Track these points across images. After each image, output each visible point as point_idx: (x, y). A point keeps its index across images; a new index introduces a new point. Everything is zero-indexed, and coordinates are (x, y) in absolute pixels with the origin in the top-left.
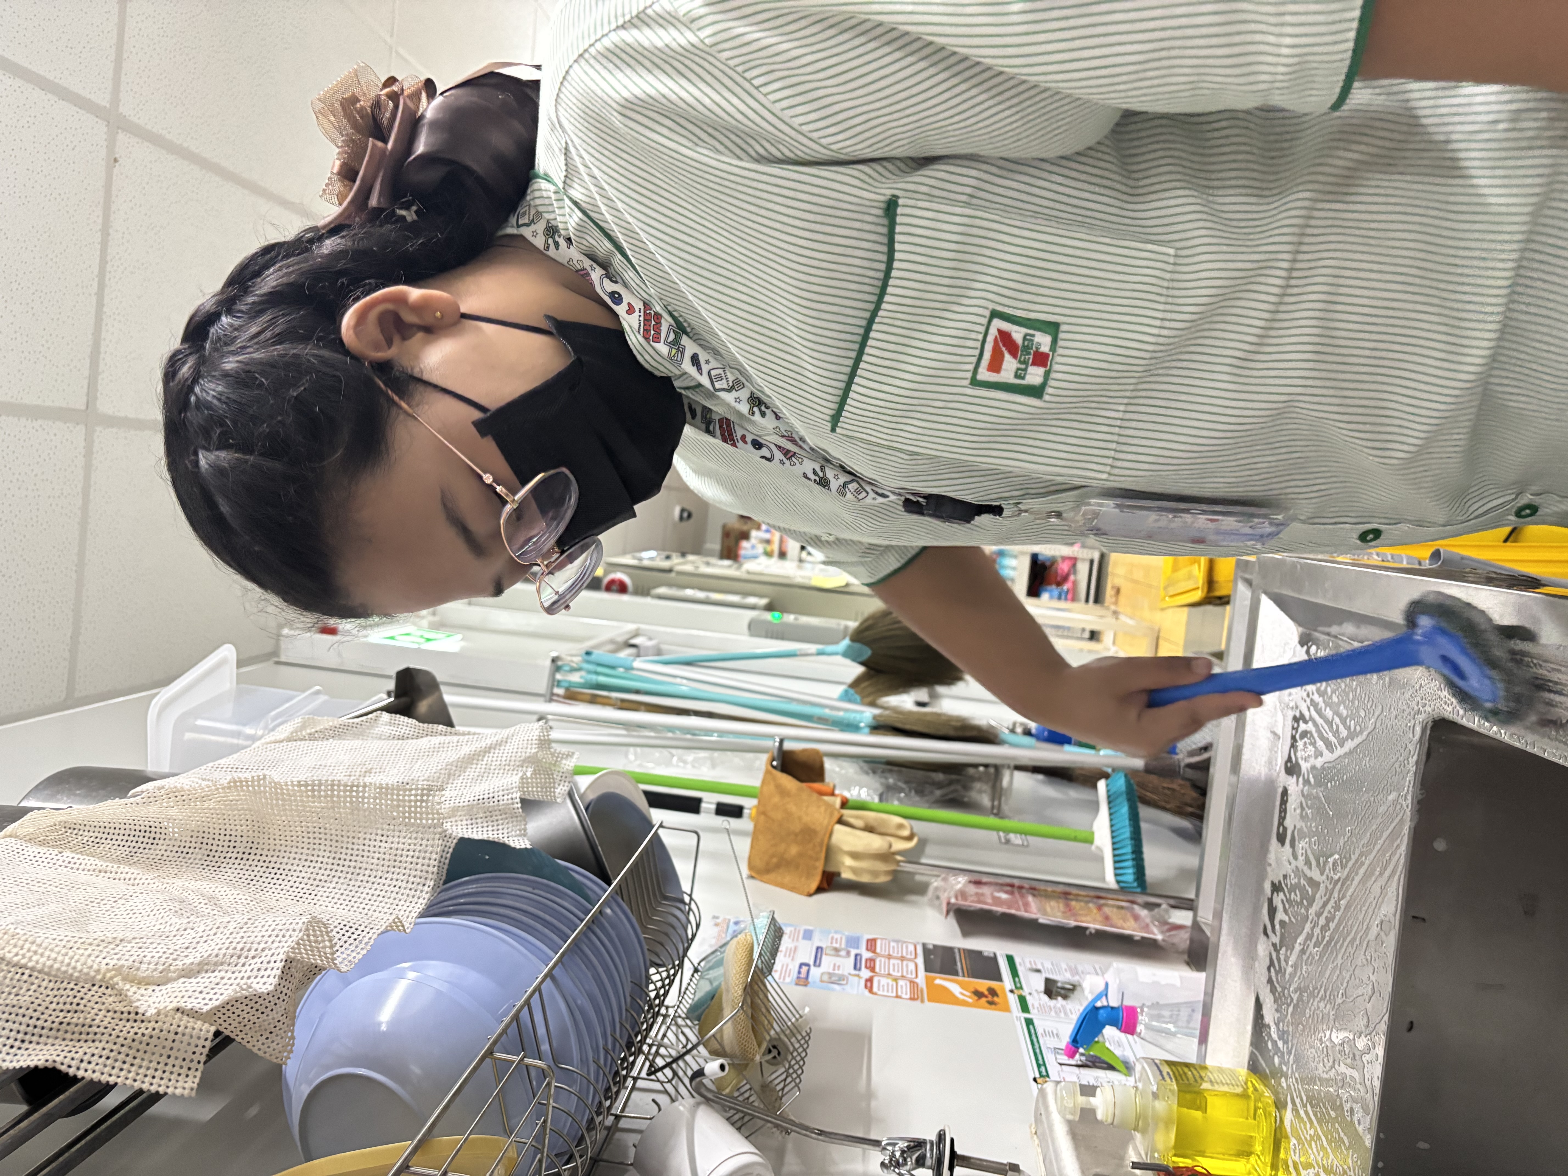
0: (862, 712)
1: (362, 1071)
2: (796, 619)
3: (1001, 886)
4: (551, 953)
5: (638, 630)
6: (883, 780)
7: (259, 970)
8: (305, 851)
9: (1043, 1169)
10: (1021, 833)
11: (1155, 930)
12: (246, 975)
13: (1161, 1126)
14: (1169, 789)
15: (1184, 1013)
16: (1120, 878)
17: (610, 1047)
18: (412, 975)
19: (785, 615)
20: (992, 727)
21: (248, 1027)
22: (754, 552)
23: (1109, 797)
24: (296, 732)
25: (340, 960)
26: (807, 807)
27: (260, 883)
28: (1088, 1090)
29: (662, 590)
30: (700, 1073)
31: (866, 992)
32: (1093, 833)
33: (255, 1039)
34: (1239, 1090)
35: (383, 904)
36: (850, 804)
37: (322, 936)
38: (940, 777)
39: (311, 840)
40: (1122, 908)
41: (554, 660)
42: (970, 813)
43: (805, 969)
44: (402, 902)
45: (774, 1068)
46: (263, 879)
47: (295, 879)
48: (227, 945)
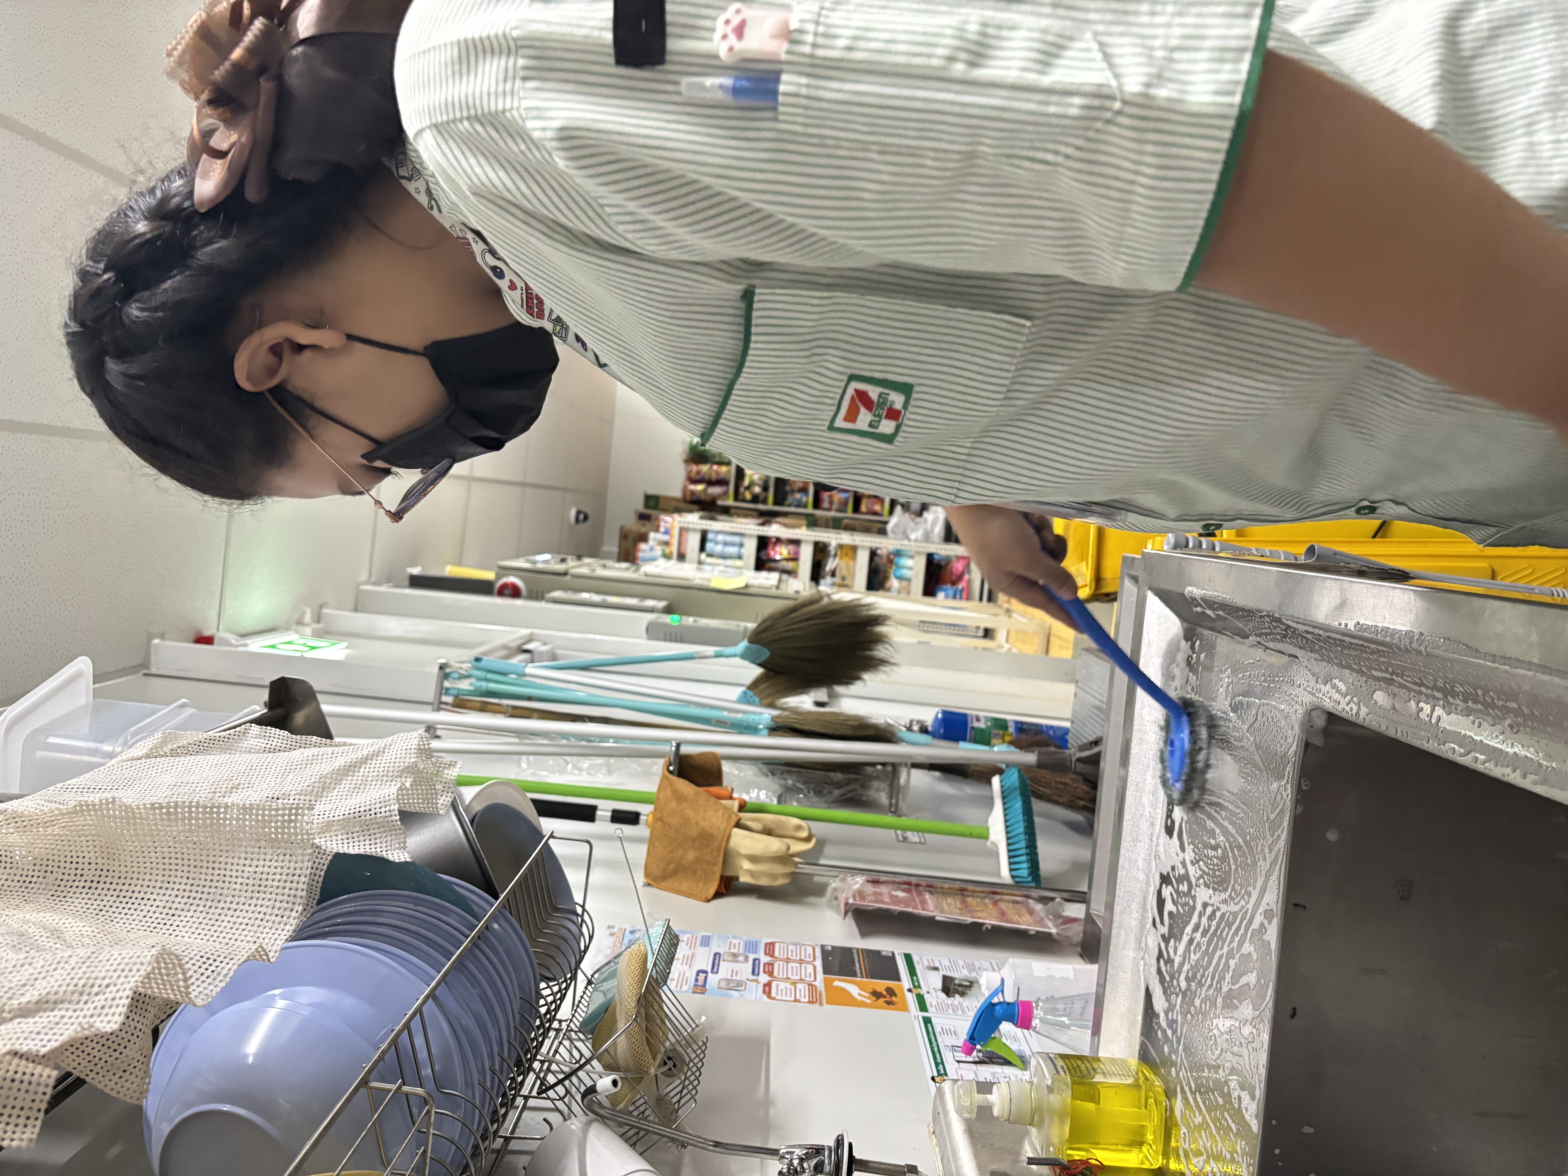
0: (761, 713)
1: (226, 1108)
2: (695, 621)
3: (899, 885)
4: (433, 972)
5: (532, 634)
6: (782, 782)
7: (103, 1007)
8: (160, 878)
9: (941, 1168)
10: (918, 831)
11: (1050, 924)
12: (89, 1013)
13: (1056, 1119)
14: (1061, 783)
15: (1078, 1006)
16: (1015, 873)
17: (497, 1068)
18: (281, 1003)
19: (684, 618)
20: (890, 725)
21: (99, 1066)
22: (653, 554)
23: (1003, 792)
24: (156, 748)
25: (196, 993)
26: (705, 811)
27: (110, 914)
28: (985, 1087)
29: (557, 594)
30: (592, 1090)
31: (765, 997)
32: (988, 829)
33: (107, 1079)
34: (1130, 1081)
35: (245, 932)
36: (748, 806)
37: (174, 968)
38: (838, 776)
39: (167, 867)
40: (1017, 902)
41: (442, 667)
42: (870, 812)
43: (702, 976)
44: (267, 930)
45: (671, 1080)
46: (114, 909)
47: (148, 908)
48: (68, 981)
